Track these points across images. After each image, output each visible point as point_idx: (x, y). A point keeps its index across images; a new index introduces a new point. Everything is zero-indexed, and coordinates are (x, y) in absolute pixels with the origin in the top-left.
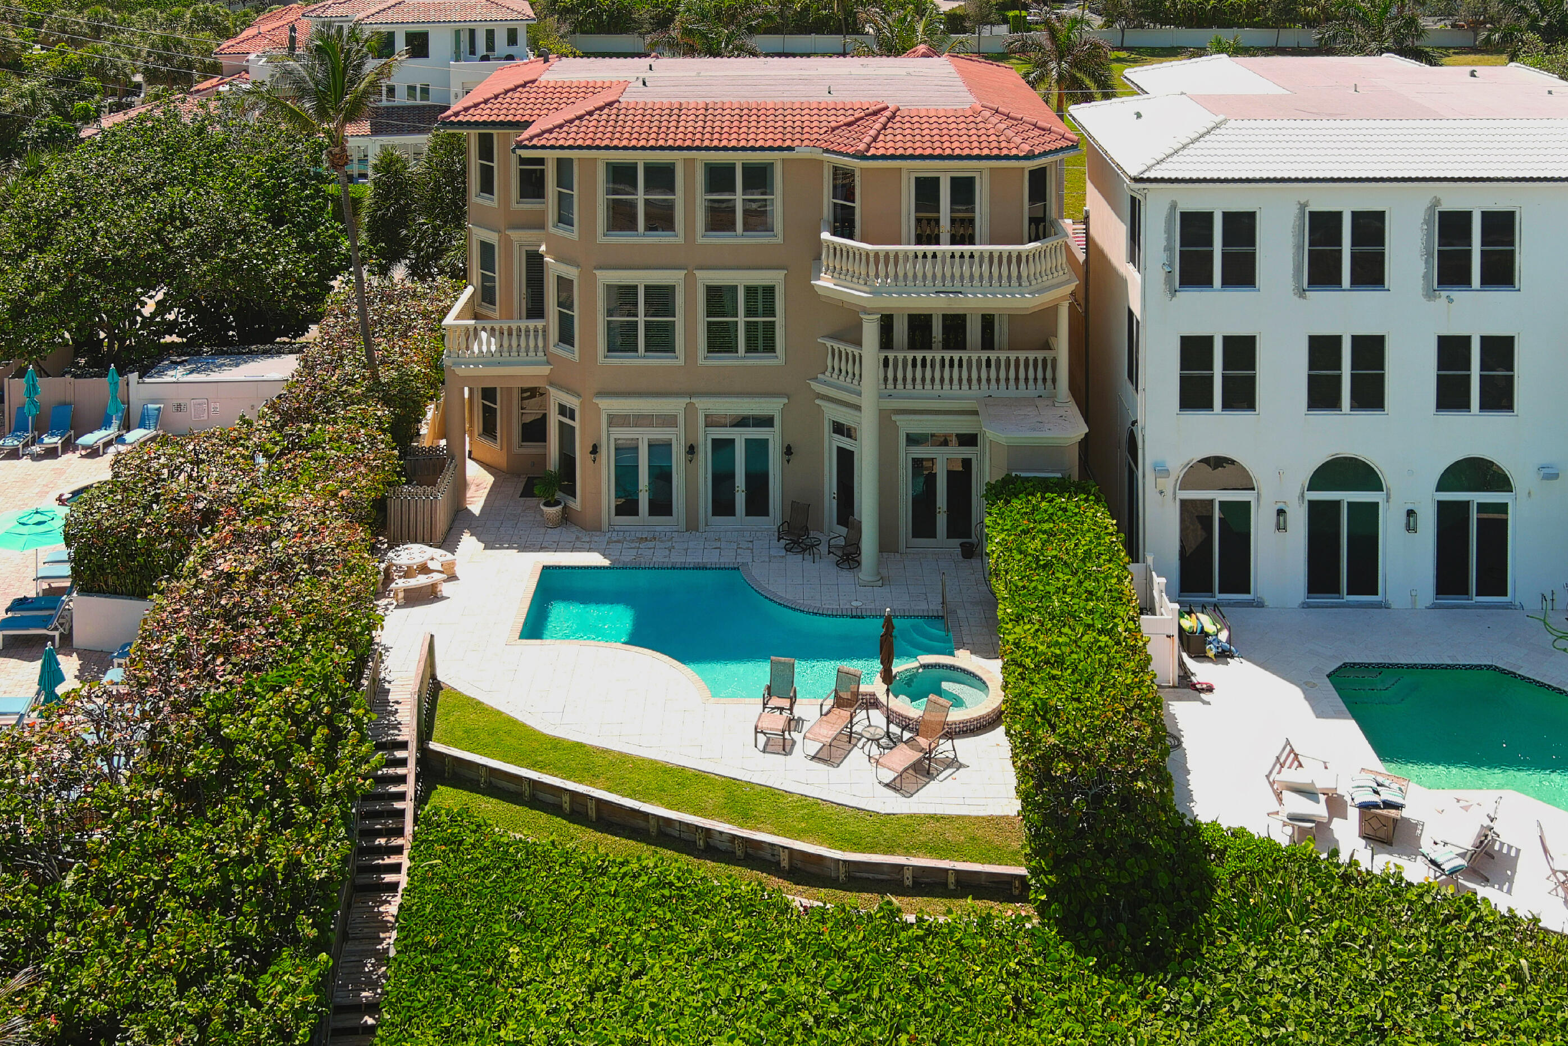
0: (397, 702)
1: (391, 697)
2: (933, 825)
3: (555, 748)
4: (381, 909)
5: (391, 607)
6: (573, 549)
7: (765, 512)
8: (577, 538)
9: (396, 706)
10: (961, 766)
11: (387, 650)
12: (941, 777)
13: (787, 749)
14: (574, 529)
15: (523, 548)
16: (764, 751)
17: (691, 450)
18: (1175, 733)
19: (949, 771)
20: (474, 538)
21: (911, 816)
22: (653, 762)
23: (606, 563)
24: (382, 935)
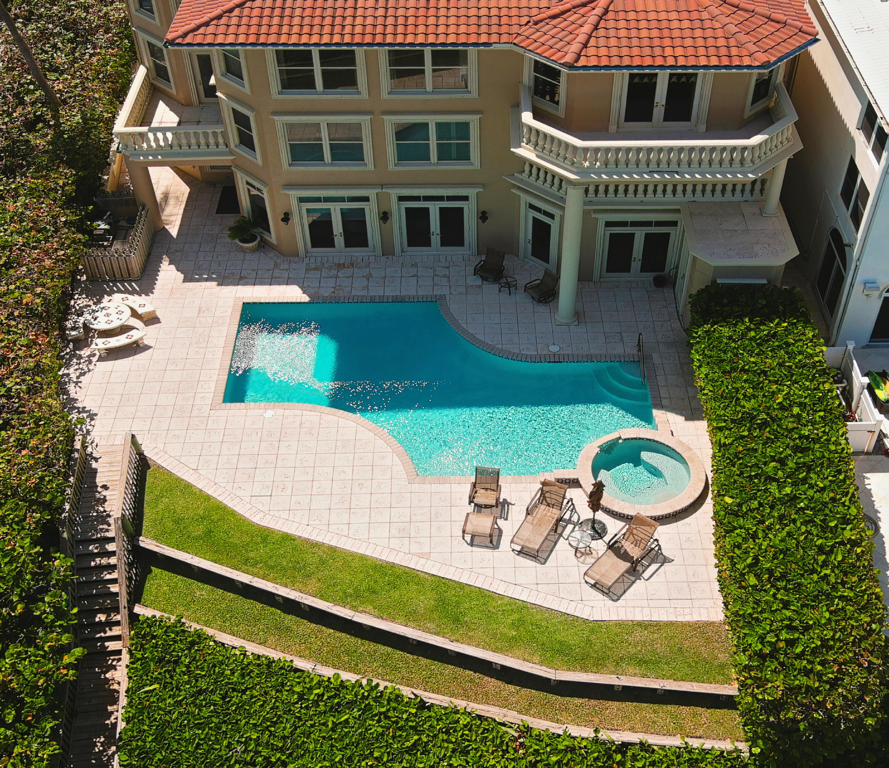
0: (105, 487)
1: (100, 480)
2: (639, 635)
3: (265, 540)
4: (108, 675)
5: (94, 359)
6: (272, 281)
7: (461, 243)
8: (276, 265)
9: (105, 493)
10: (666, 560)
11: (92, 416)
12: (646, 575)
13: (495, 543)
14: (271, 254)
15: (223, 281)
16: (472, 544)
17: (385, 217)
18: (872, 516)
19: (654, 567)
20: (173, 267)
21: (620, 624)
22: (363, 558)
23: (306, 298)
24: (110, 708)
